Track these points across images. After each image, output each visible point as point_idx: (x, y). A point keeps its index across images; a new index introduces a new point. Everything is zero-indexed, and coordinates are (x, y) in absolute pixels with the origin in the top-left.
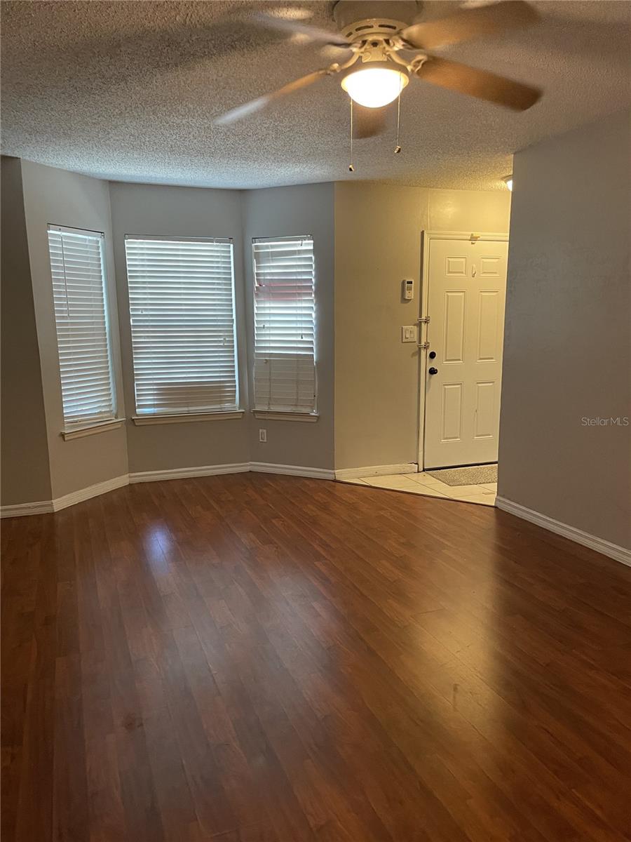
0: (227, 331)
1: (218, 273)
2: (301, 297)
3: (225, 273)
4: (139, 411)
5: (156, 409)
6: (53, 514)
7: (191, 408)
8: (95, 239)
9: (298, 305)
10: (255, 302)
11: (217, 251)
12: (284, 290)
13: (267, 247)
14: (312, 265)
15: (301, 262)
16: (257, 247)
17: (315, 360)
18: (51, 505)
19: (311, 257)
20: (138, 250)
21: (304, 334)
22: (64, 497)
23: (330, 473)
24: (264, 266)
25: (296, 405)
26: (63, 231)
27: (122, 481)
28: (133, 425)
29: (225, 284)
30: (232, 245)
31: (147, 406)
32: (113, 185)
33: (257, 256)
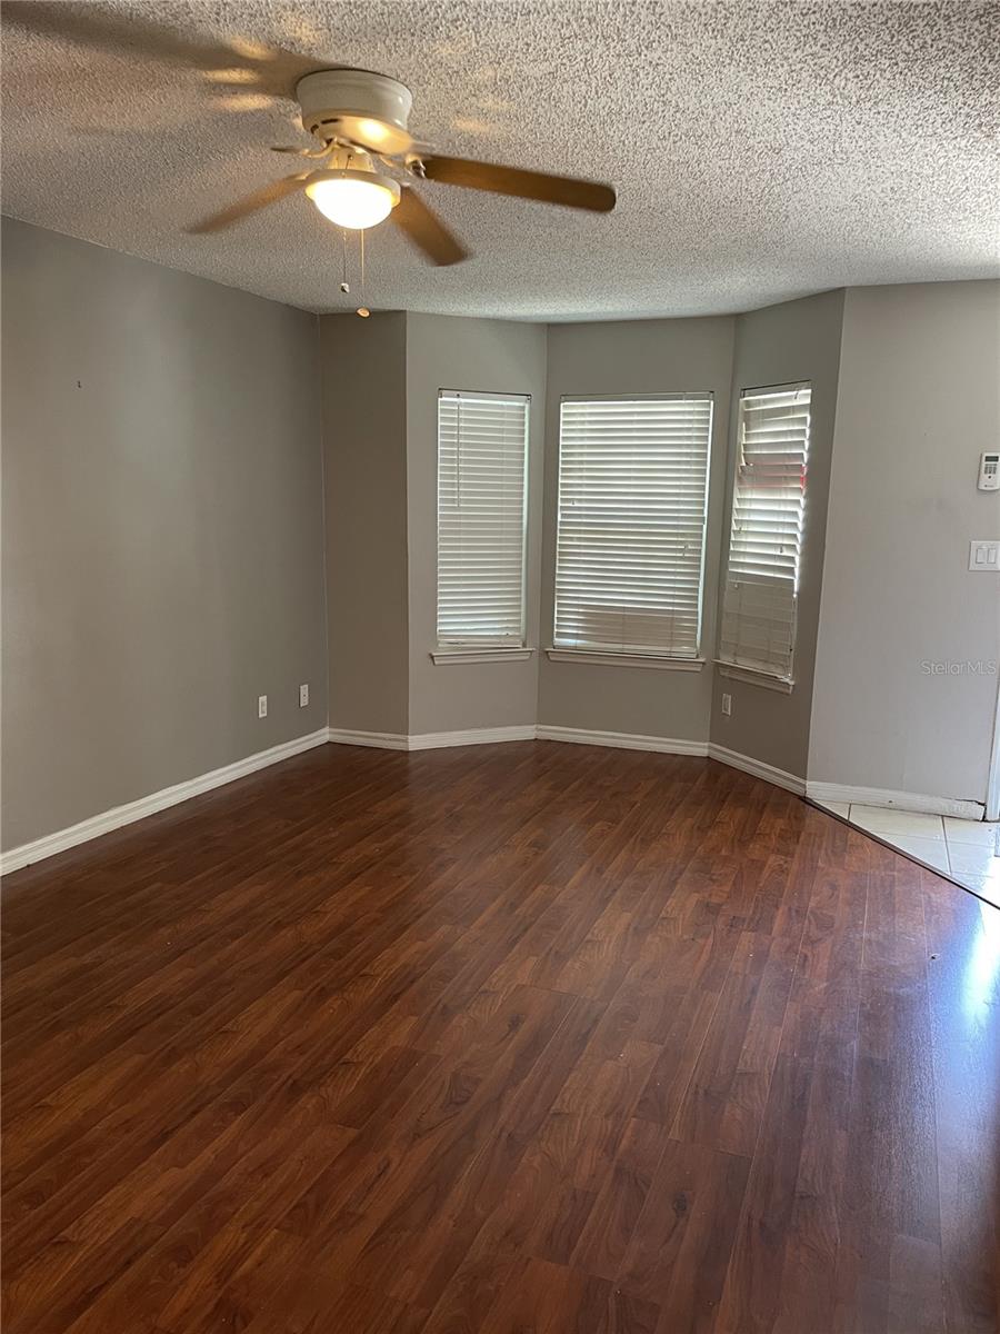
0: (691, 535)
1: (688, 446)
2: (788, 484)
3: (697, 446)
4: (558, 641)
5: (579, 641)
6: (406, 753)
7: (626, 646)
8: (517, 404)
9: (784, 497)
10: (736, 489)
11: (690, 413)
12: (771, 473)
13: (765, 402)
14: (804, 430)
15: (793, 425)
16: (748, 404)
17: (796, 589)
18: (406, 741)
19: (805, 418)
20: (577, 416)
21: (786, 545)
22: (428, 736)
23: (800, 784)
24: (758, 433)
25: (766, 662)
26: (463, 398)
27: (527, 732)
28: (549, 660)
29: (697, 463)
30: (712, 403)
31: (569, 636)
32: (554, 330)
33: (747, 417)
